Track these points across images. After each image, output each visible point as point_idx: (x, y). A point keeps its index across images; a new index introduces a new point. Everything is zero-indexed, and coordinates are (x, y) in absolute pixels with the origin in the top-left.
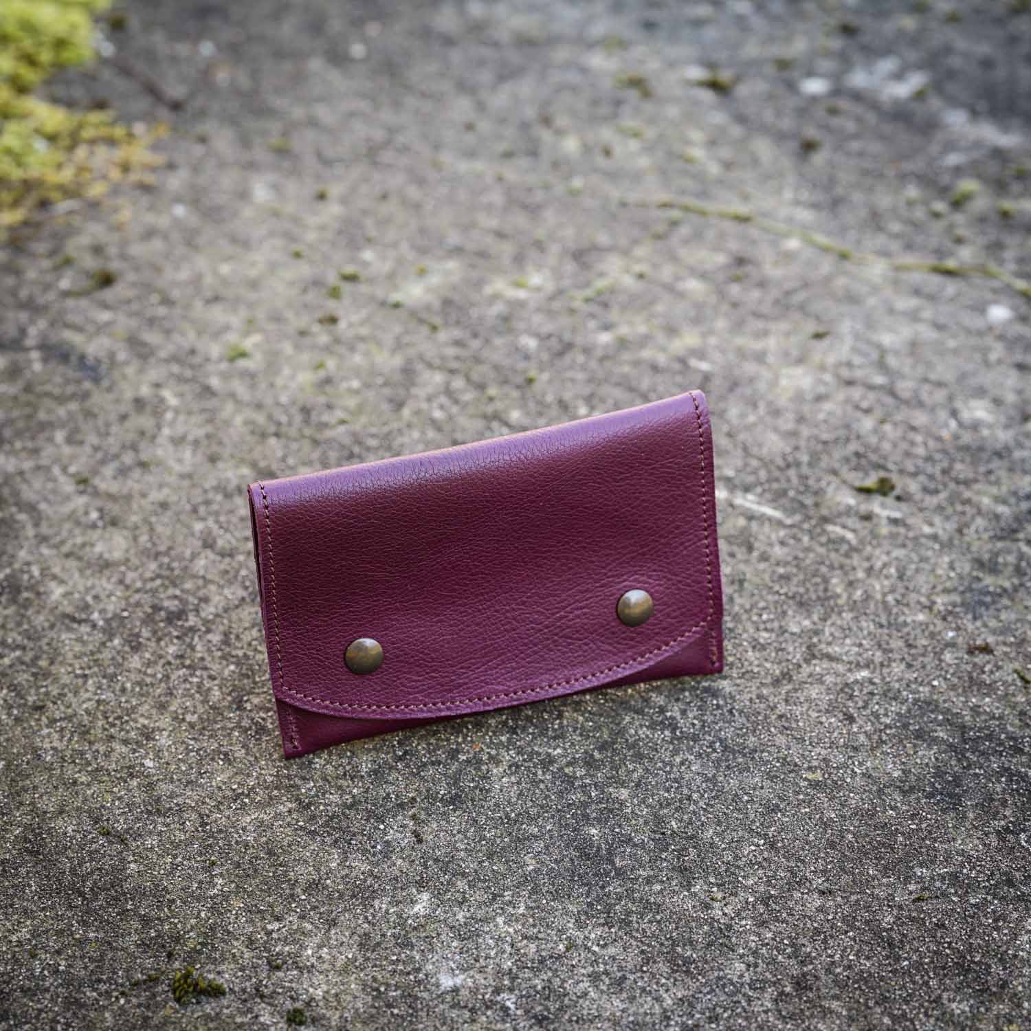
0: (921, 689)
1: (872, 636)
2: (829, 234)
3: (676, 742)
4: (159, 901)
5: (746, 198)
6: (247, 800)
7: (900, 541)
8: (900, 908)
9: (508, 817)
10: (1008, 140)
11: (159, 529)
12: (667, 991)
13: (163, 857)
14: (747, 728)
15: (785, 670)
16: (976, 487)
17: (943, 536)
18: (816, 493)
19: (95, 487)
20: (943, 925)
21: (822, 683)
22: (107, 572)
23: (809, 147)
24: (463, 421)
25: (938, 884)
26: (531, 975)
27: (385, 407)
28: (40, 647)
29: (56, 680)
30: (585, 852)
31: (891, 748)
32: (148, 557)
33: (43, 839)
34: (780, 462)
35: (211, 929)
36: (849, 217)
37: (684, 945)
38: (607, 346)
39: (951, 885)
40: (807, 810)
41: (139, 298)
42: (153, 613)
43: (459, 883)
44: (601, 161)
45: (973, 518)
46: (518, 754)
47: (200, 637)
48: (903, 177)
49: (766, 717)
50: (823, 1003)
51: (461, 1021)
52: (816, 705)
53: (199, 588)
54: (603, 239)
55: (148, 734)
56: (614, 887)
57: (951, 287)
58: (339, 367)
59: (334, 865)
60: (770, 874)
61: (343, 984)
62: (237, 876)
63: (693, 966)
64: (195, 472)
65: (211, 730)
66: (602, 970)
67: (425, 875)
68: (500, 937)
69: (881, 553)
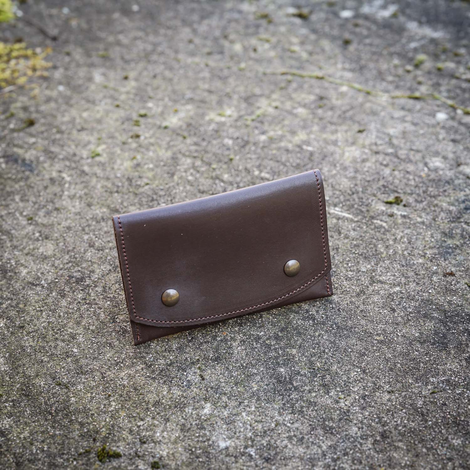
0: (424, 294)
1: (399, 271)
2: (360, 83)
3: (315, 326)
4: (87, 415)
5: (320, 68)
6: (122, 365)
7: (408, 225)
8: (425, 397)
9: (242, 365)
10: (438, 35)
11: (68, 239)
12: (323, 442)
13: (86, 394)
14: (347, 317)
15: (362, 289)
16: (439, 198)
17: (427, 222)
18: (367, 205)
19: (36, 222)
20: (445, 404)
21: (379, 294)
22: (46, 261)
23: (347, 43)
24: (202, 180)
25: (441, 385)
26: (261, 439)
27: (166, 175)
28: (19, 298)
29: (28, 313)
30: (279, 380)
31: (413, 323)
32: (64, 253)
33: (30, 389)
34: (349, 191)
35: (112, 426)
36: (369, 75)
37: (329, 420)
38: (264, 142)
39: (447, 385)
40: (378, 354)
41: (46, 130)
42: (69, 279)
43: (223, 398)
44: (253, 55)
45: (439, 213)
46: (244, 336)
47: (92, 289)
48: (391, 54)
49: (355, 312)
50: (395, 444)
51: (231, 462)
52: (377, 304)
53: (89, 266)
54: (257, 91)
55: (73, 337)
56: (294, 396)
57: (418, 105)
58: (143, 158)
59: (165, 393)
60: (364, 385)
61: (175, 448)
62: (121, 401)
63: (334, 430)
64: (82, 211)
65: (102, 333)
66: (293, 434)
67: (207, 395)
68: (244, 422)
69: (400, 231)
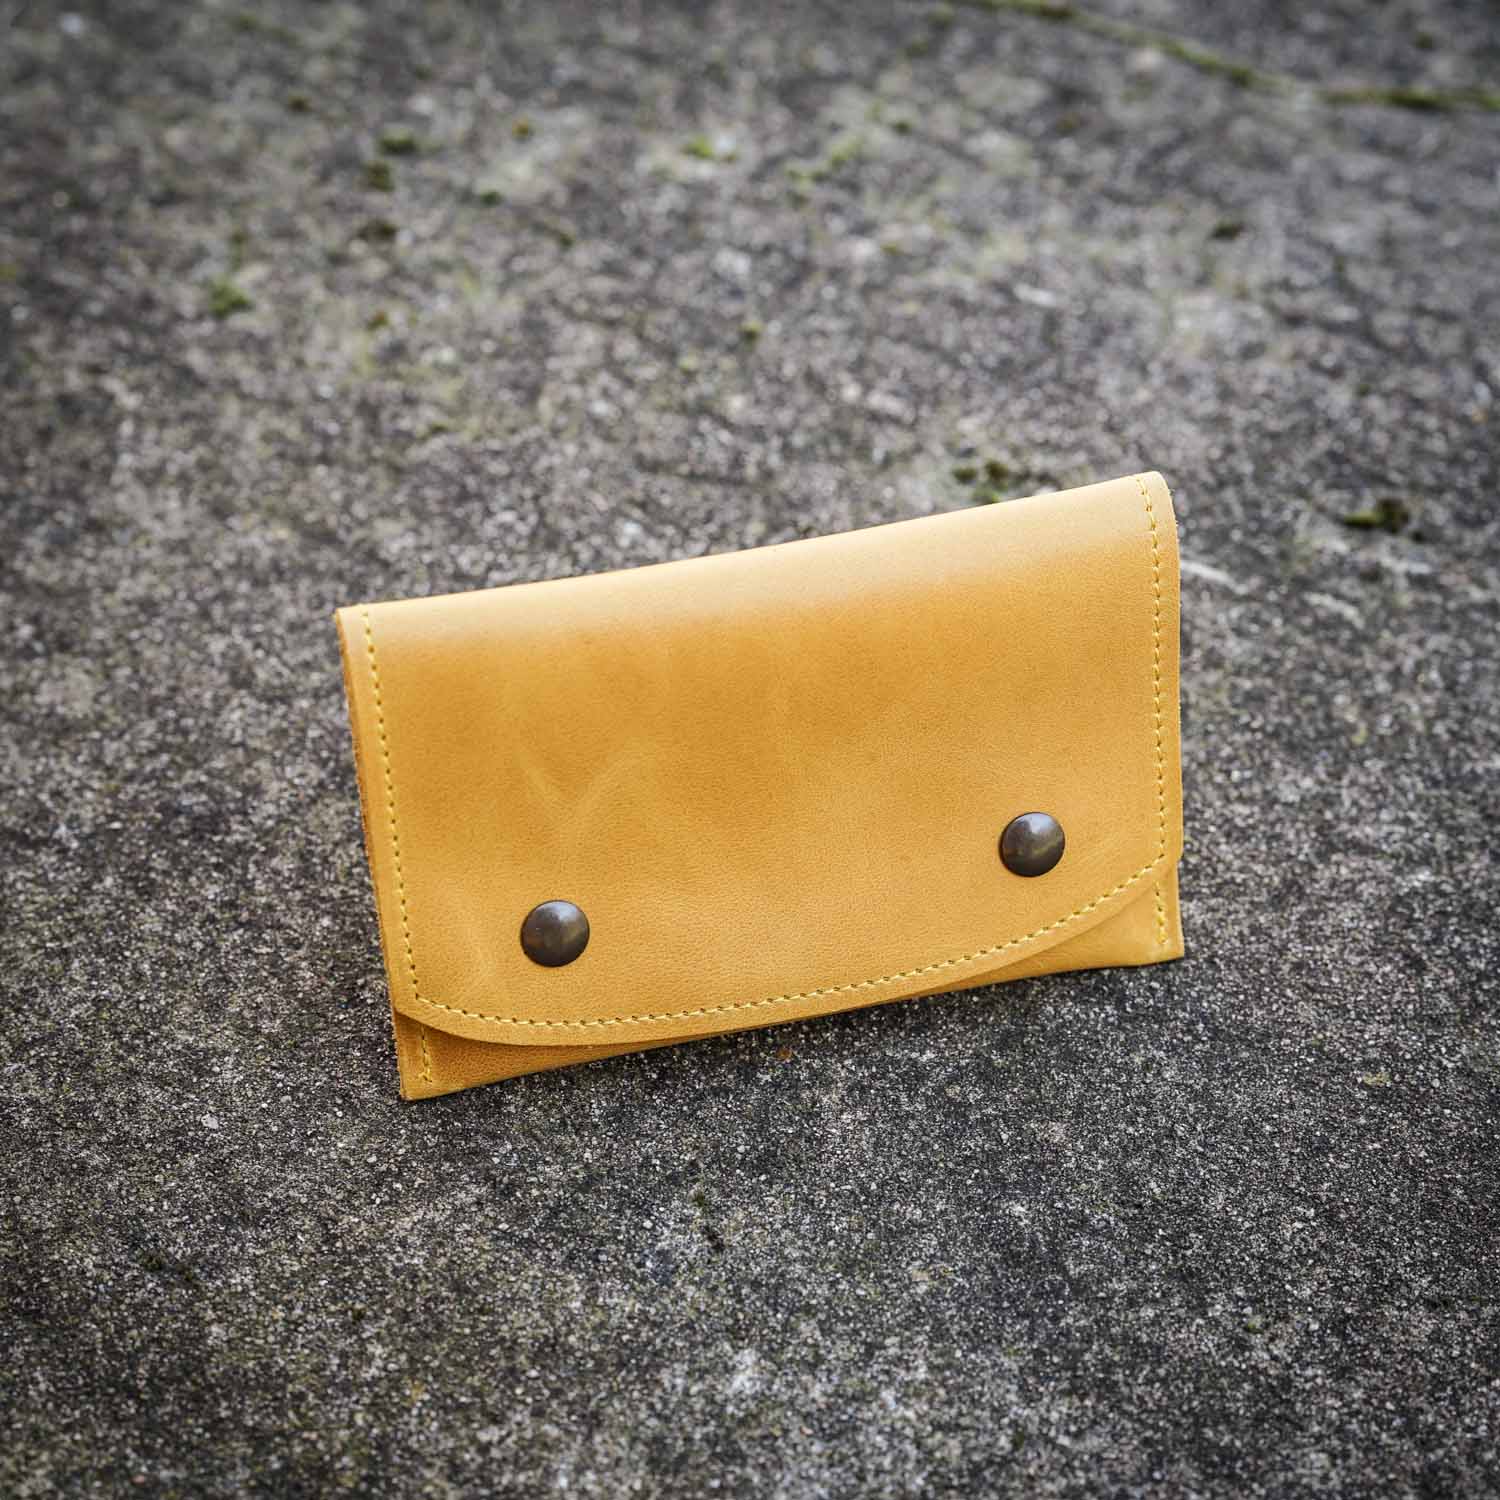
1: (1424, 804)
2: (1206, 38)
3: (1128, 1026)
4: (276, 1399)
6: (398, 1186)
7: (1435, 619)
9: (865, 1190)
11: (149, 653)
13: (268, 1308)
14: (1245, 992)
15: (1290, 876)
18: (1278, 534)
19: (18, 575)
21: (1357, 898)
22: (67, 743)
24: (646, 418)
27: (506, 396)
30: (1012, 1251)
32: (137, 711)
33: (43, 1285)
35: (379, 1448)
37: (1216, 1424)
38: (869, 267)
40: (1377, 1145)
41: (30, 199)
42: (166, 822)
43: (803, 1326)
46: (859, 1064)
47: (256, 863)
49: (1274, 968)
52: (1355, 940)
53: (239, 767)
54: (824, 59)
55: (198, 1063)
56: (1075, 1317)
57: (1430, 135)
58: (412, 323)
60: (1336, 1273)
62: (406, 1337)
63: (1239, 1464)
64: (193, 537)
65: (310, 1049)
66: (1082, 1482)
67: (741, 1316)
68: (893, 1429)
69: (1409, 642)
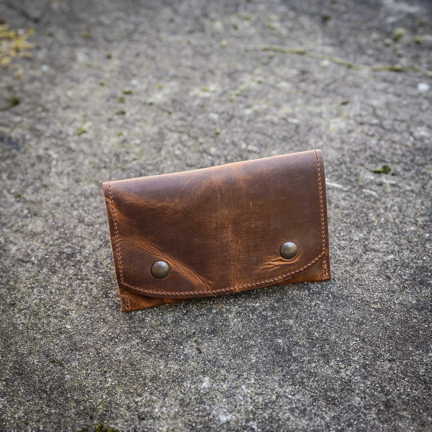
0: (418, 261)
1: (392, 239)
2: (341, 57)
3: (311, 296)
4: (83, 392)
5: (301, 44)
6: (117, 340)
7: (397, 194)
8: (427, 365)
9: (239, 337)
10: (414, 9)
11: (57, 216)
12: (326, 414)
13: (81, 371)
14: (342, 286)
15: (355, 258)
16: (427, 166)
17: (417, 190)
18: (356, 175)
19: (24, 199)
21: (373, 262)
22: (35, 238)
23: (325, 19)
24: (189, 154)
26: (262, 412)
27: (153, 150)
28: (9, 276)
29: (19, 291)
30: (278, 351)
31: (410, 290)
32: (54, 229)
33: (23, 367)
34: (337, 162)
35: (109, 403)
36: (349, 49)
37: (331, 391)
38: (250, 115)
40: (376, 322)
41: (32, 109)
42: (60, 255)
43: (222, 371)
44: (233, 32)
45: (428, 181)
46: (239, 307)
47: (83, 264)
48: (370, 29)
49: (350, 280)
50: (399, 413)
52: (372, 273)
53: (79, 242)
54: (240, 67)
55: (66, 313)
56: (294, 367)
58: (129, 134)
59: (162, 367)
60: (364, 354)
61: (175, 424)
62: (117, 376)
63: (336, 401)
64: (70, 188)
65: (95, 308)
66: (294, 406)
67: (205, 369)
68: (245, 395)
69: (390, 200)
